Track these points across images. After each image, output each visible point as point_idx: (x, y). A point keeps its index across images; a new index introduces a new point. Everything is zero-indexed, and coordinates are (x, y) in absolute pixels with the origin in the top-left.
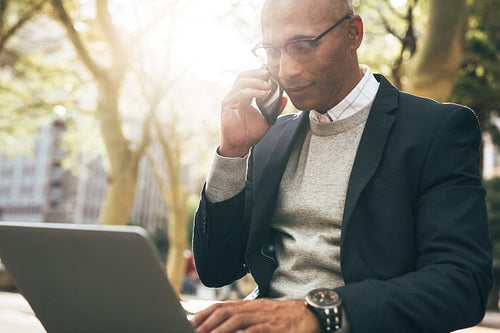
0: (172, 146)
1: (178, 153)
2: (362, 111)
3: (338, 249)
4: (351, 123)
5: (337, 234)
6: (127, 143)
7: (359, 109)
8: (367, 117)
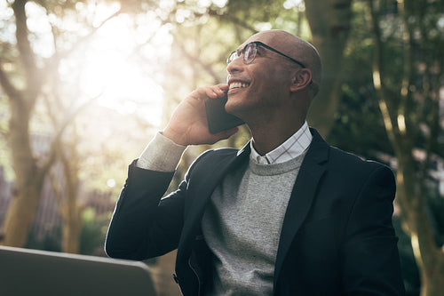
0: (72, 163)
1: (77, 170)
2: (297, 159)
3: (270, 285)
4: (286, 168)
5: (270, 270)
6: (34, 161)
7: (294, 156)
8: (300, 164)
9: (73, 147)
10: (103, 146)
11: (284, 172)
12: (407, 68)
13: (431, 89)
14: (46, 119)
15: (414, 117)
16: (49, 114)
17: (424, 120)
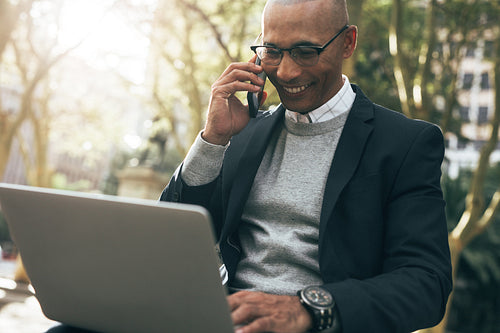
4: (329, 127)
7: (337, 115)
8: (344, 123)
9: (44, 103)
10: (79, 103)
11: (327, 131)
12: (426, 33)
13: (451, 57)
14: (15, 69)
15: (431, 89)
16: (18, 63)
17: (442, 92)
